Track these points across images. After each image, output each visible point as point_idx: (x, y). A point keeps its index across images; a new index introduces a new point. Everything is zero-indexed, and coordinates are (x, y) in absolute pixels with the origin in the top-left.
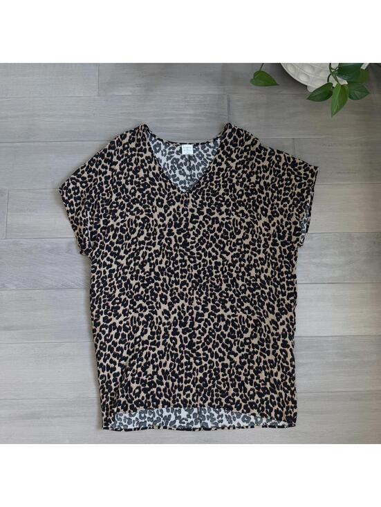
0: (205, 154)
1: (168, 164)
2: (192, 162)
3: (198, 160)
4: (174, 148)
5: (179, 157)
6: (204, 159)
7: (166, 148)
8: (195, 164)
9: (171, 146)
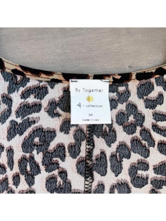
0: (148, 114)
1: (10, 151)
2: (100, 144)
3: (123, 136)
4: (41, 92)
5: (54, 123)
6: (145, 132)
7: (11, 90)
8: (110, 151)
9: (33, 82)
